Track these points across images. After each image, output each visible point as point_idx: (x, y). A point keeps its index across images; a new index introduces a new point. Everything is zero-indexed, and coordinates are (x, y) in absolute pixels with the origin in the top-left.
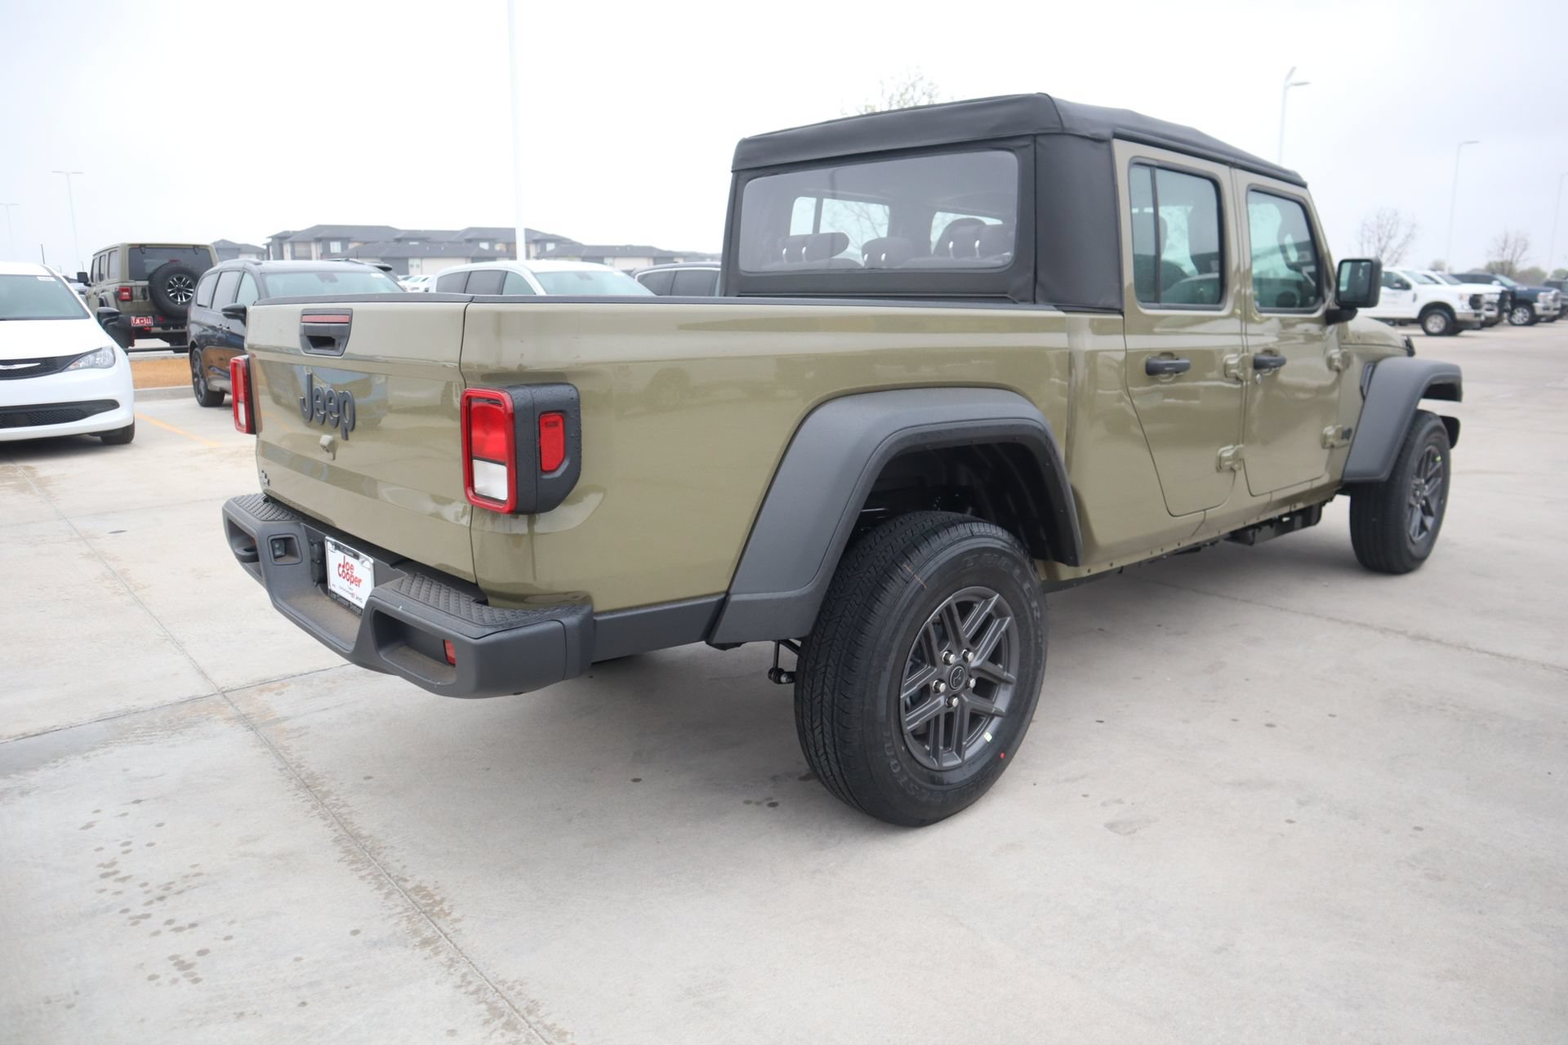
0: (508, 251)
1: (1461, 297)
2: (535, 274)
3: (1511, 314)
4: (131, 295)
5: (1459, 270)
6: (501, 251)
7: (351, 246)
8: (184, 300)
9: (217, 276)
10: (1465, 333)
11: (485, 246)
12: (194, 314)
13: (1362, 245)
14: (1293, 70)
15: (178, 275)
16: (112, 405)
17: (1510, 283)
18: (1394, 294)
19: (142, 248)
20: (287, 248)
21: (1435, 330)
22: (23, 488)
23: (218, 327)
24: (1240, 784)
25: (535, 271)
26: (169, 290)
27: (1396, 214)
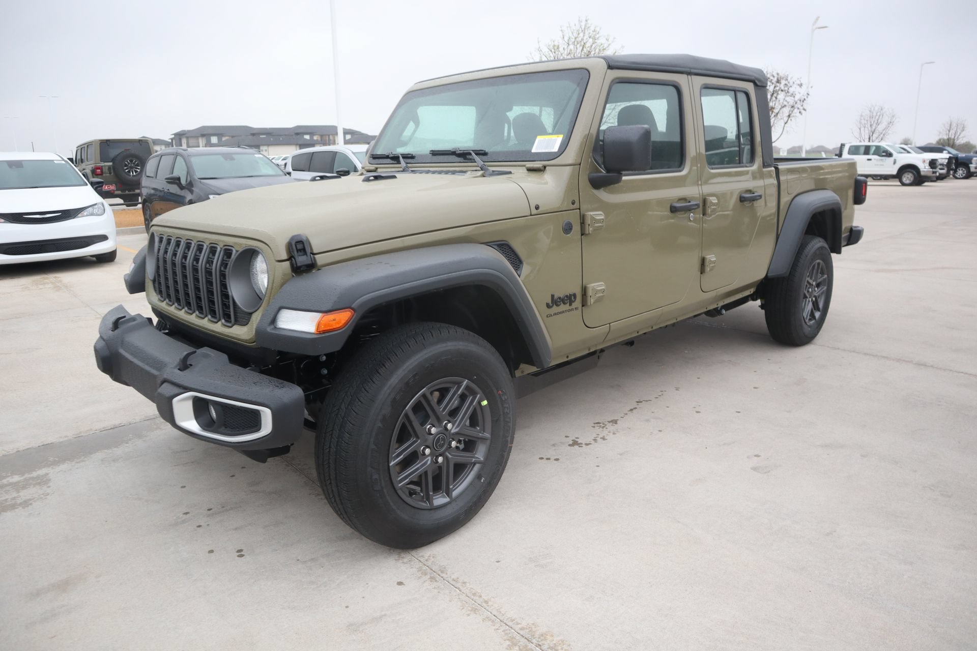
0: (321, 140)
1: (924, 161)
2: (354, 153)
3: (955, 171)
4: (102, 172)
5: (922, 143)
6: (317, 140)
7: (224, 139)
8: (134, 174)
9: (158, 158)
10: (926, 184)
11: (307, 137)
12: (145, 182)
13: (860, 129)
14: (817, 19)
15: (131, 158)
16: (104, 238)
17: (954, 152)
18: (882, 160)
19: (108, 142)
20: (184, 141)
21: (908, 182)
22: (57, 288)
23: (162, 189)
24: (826, 446)
25: (354, 151)
26: (125, 168)
27: (882, 109)
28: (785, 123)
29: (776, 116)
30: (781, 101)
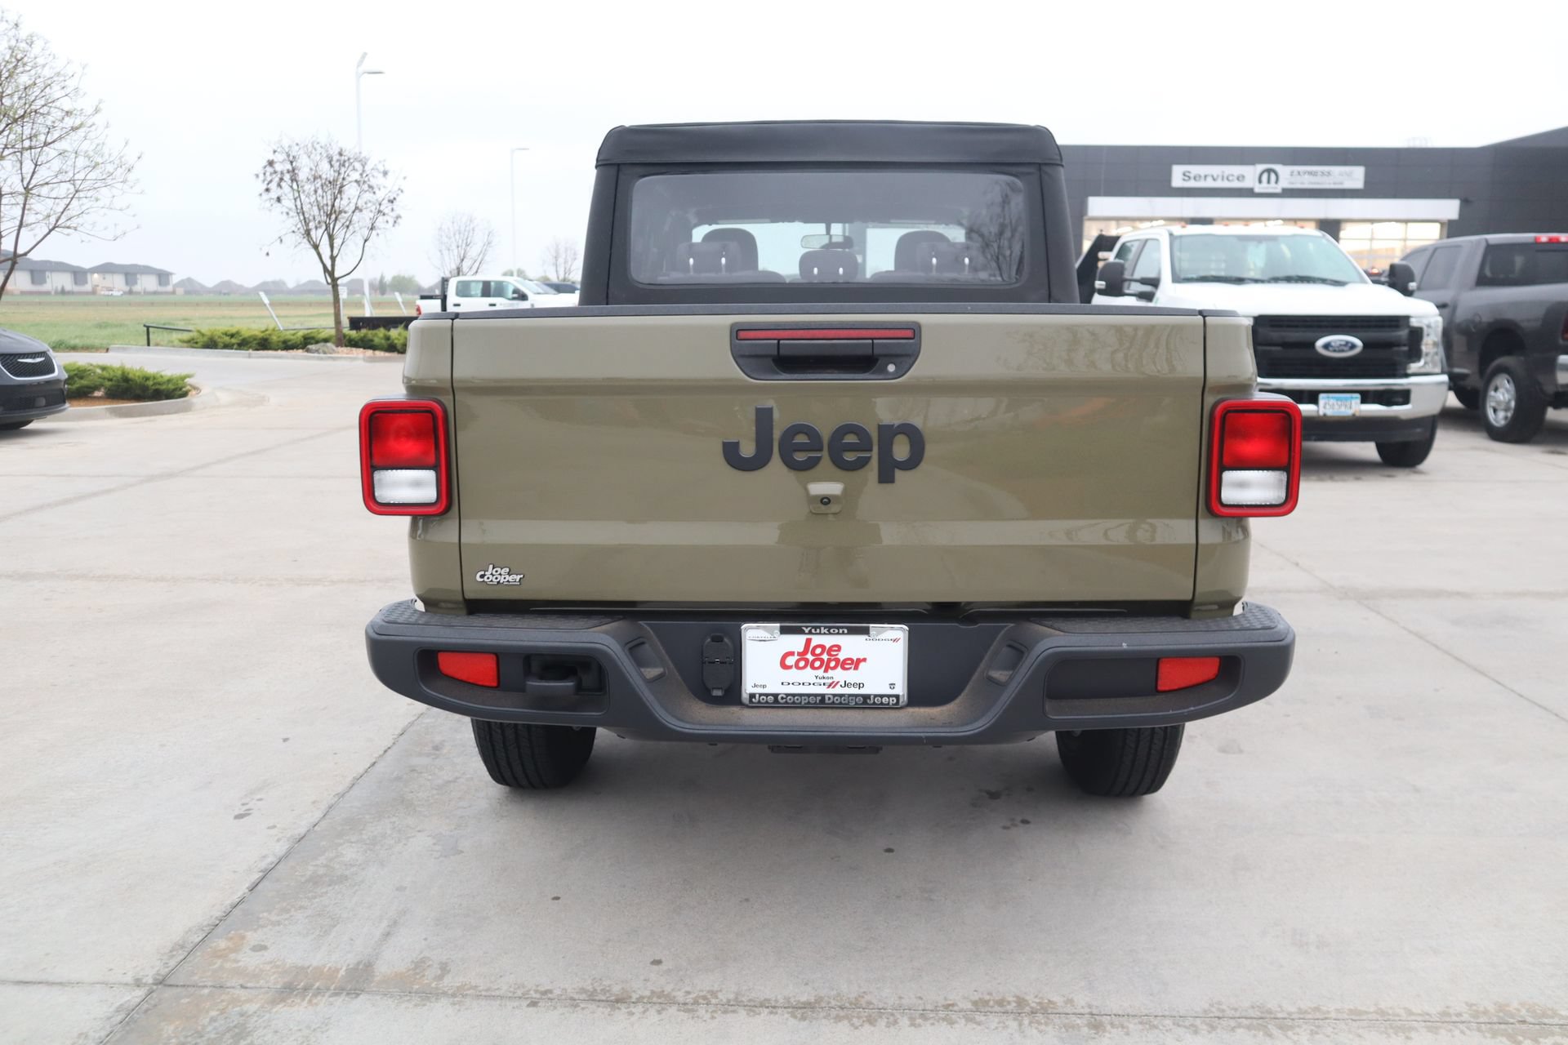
13: (440, 251)
14: (361, 56)
27: (471, 221)
28: (366, 241)
29: (348, 227)
30: (354, 201)
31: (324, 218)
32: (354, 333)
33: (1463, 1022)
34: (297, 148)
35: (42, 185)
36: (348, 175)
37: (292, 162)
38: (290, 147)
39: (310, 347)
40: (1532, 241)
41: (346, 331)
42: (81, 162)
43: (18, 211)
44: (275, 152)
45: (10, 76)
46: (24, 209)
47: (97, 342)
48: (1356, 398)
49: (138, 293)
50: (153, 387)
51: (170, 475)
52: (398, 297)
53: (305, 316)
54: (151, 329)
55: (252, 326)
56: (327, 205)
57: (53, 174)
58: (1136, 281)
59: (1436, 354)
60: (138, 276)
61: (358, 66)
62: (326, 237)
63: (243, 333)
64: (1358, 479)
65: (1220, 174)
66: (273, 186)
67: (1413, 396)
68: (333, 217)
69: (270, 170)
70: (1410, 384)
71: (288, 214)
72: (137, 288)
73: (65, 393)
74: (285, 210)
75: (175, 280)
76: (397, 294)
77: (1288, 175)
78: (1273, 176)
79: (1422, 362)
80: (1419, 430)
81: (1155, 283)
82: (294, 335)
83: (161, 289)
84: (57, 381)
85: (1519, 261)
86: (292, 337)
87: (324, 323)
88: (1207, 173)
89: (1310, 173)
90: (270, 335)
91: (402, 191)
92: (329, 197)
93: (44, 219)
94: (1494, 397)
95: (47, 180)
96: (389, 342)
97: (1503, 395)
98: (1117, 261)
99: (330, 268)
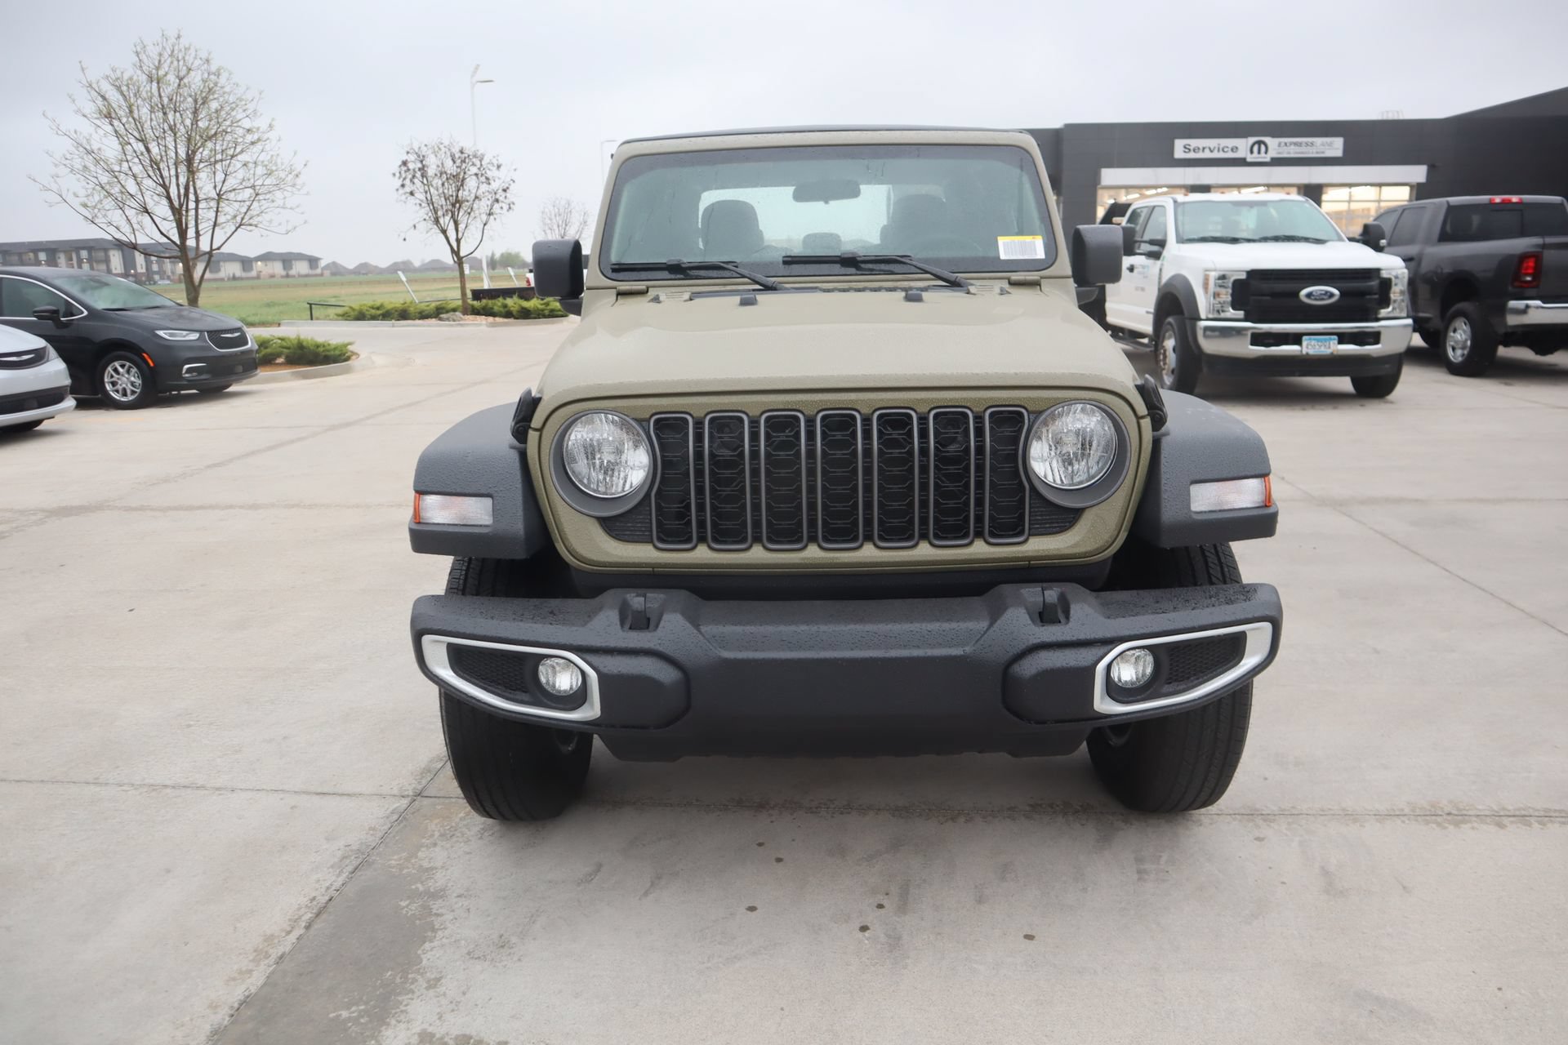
28: (485, 225)
29: (469, 214)
30: (474, 191)
31: (450, 207)
32: (476, 303)
33: (1405, 815)
34: (425, 149)
35: (230, 191)
36: (469, 170)
37: (422, 162)
38: (420, 148)
39: (442, 316)
40: (1487, 202)
41: (470, 301)
42: (260, 170)
43: (212, 214)
44: (408, 153)
45: (203, 103)
46: (217, 211)
47: (270, 318)
48: (1334, 339)
49: (294, 276)
50: (324, 354)
51: (348, 425)
52: (511, 271)
53: (432, 290)
54: (313, 306)
55: (392, 298)
56: (452, 196)
57: (238, 181)
58: (1145, 242)
59: (1403, 301)
60: (293, 262)
61: (472, 76)
62: (452, 223)
63: (386, 306)
64: (1335, 408)
65: (1217, 146)
66: (407, 182)
67: (1383, 338)
68: (458, 205)
69: (404, 168)
70: (1379, 327)
71: (420, 205)
72: (292, 272)
73: (257, 360)
74: (418, 202)
75: (323, 263)
76: (510, 269)
77: (1276, 146)
78: (1263, 148)
79: (1390, 309)
80: (1387, 366)
81: (1162, 244)
82: (428, 306)
83: (311, 272)
84: (249, 351)
85: (1476, 220)
86: (426, 308)
87: (452, 294)
88: (1204, 146)
89: (1295, 144)
90: (409, 307)
91: (514, 181)
92: (454, 189)
93: (232, 219)
94: (1453, 337)
95: (234, 187)
96: (506, 309)
97: (1461, 335)
98: (1129, 225)
99: (456, 249)
